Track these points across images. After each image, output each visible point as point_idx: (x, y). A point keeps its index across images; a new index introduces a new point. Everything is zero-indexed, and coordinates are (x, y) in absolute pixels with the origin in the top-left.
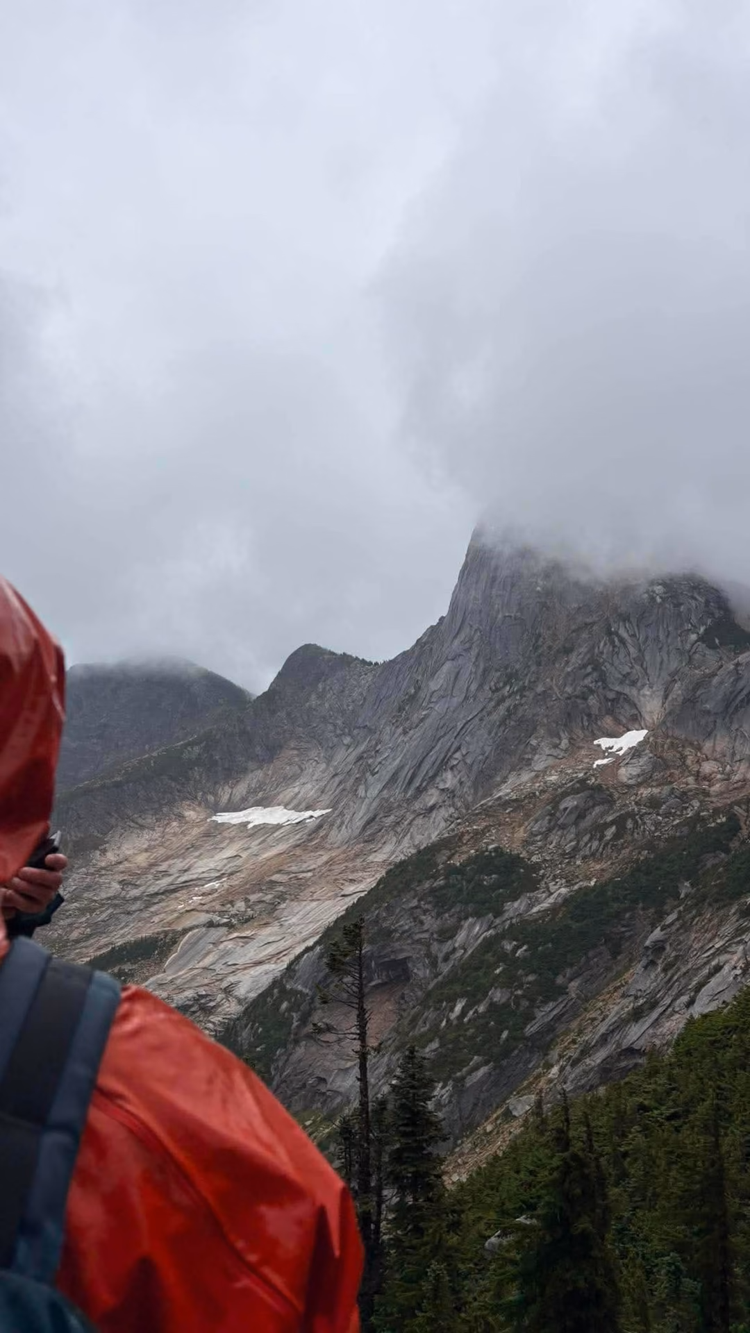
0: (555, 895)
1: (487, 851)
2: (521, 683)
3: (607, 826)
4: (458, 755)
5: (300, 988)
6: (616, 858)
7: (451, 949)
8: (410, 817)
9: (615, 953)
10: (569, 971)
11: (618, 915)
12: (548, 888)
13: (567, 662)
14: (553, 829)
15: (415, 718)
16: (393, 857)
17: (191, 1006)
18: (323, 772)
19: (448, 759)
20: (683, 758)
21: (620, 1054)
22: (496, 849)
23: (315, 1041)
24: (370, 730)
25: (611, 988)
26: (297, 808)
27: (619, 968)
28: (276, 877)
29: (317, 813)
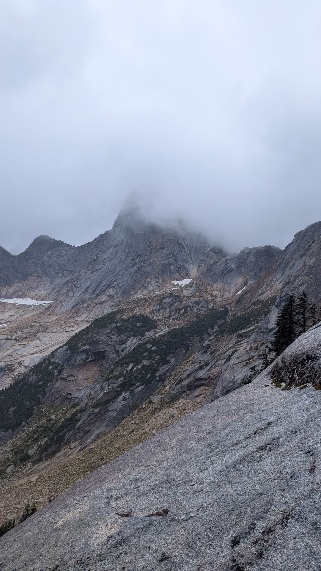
0: (164, 330)
1: (137, 314)
2: (144, 258)
3: (180, 309)
4: (115, 283)
5: (57, 361)
6: (185, 320)
7: (125, 347)
8: (93, 304)
9: (187, 350)
10: (171, 355)
11: (188, 338)
12: (161, 328)
13: (162, 253)
14: (161, 309)
15: (97, 267)
16: (87, 319)
17: (4, 368)
18: (49, 286)
19: (111, 284)
20: (207, 289)
21: (196, 380)
22: (140, 314)
23: (64, 380)
24: (71, 272)
25: (185, 362)
26: (37, 299)
27: (188, 355)
28: (33, 324)
29: (47, 302)
